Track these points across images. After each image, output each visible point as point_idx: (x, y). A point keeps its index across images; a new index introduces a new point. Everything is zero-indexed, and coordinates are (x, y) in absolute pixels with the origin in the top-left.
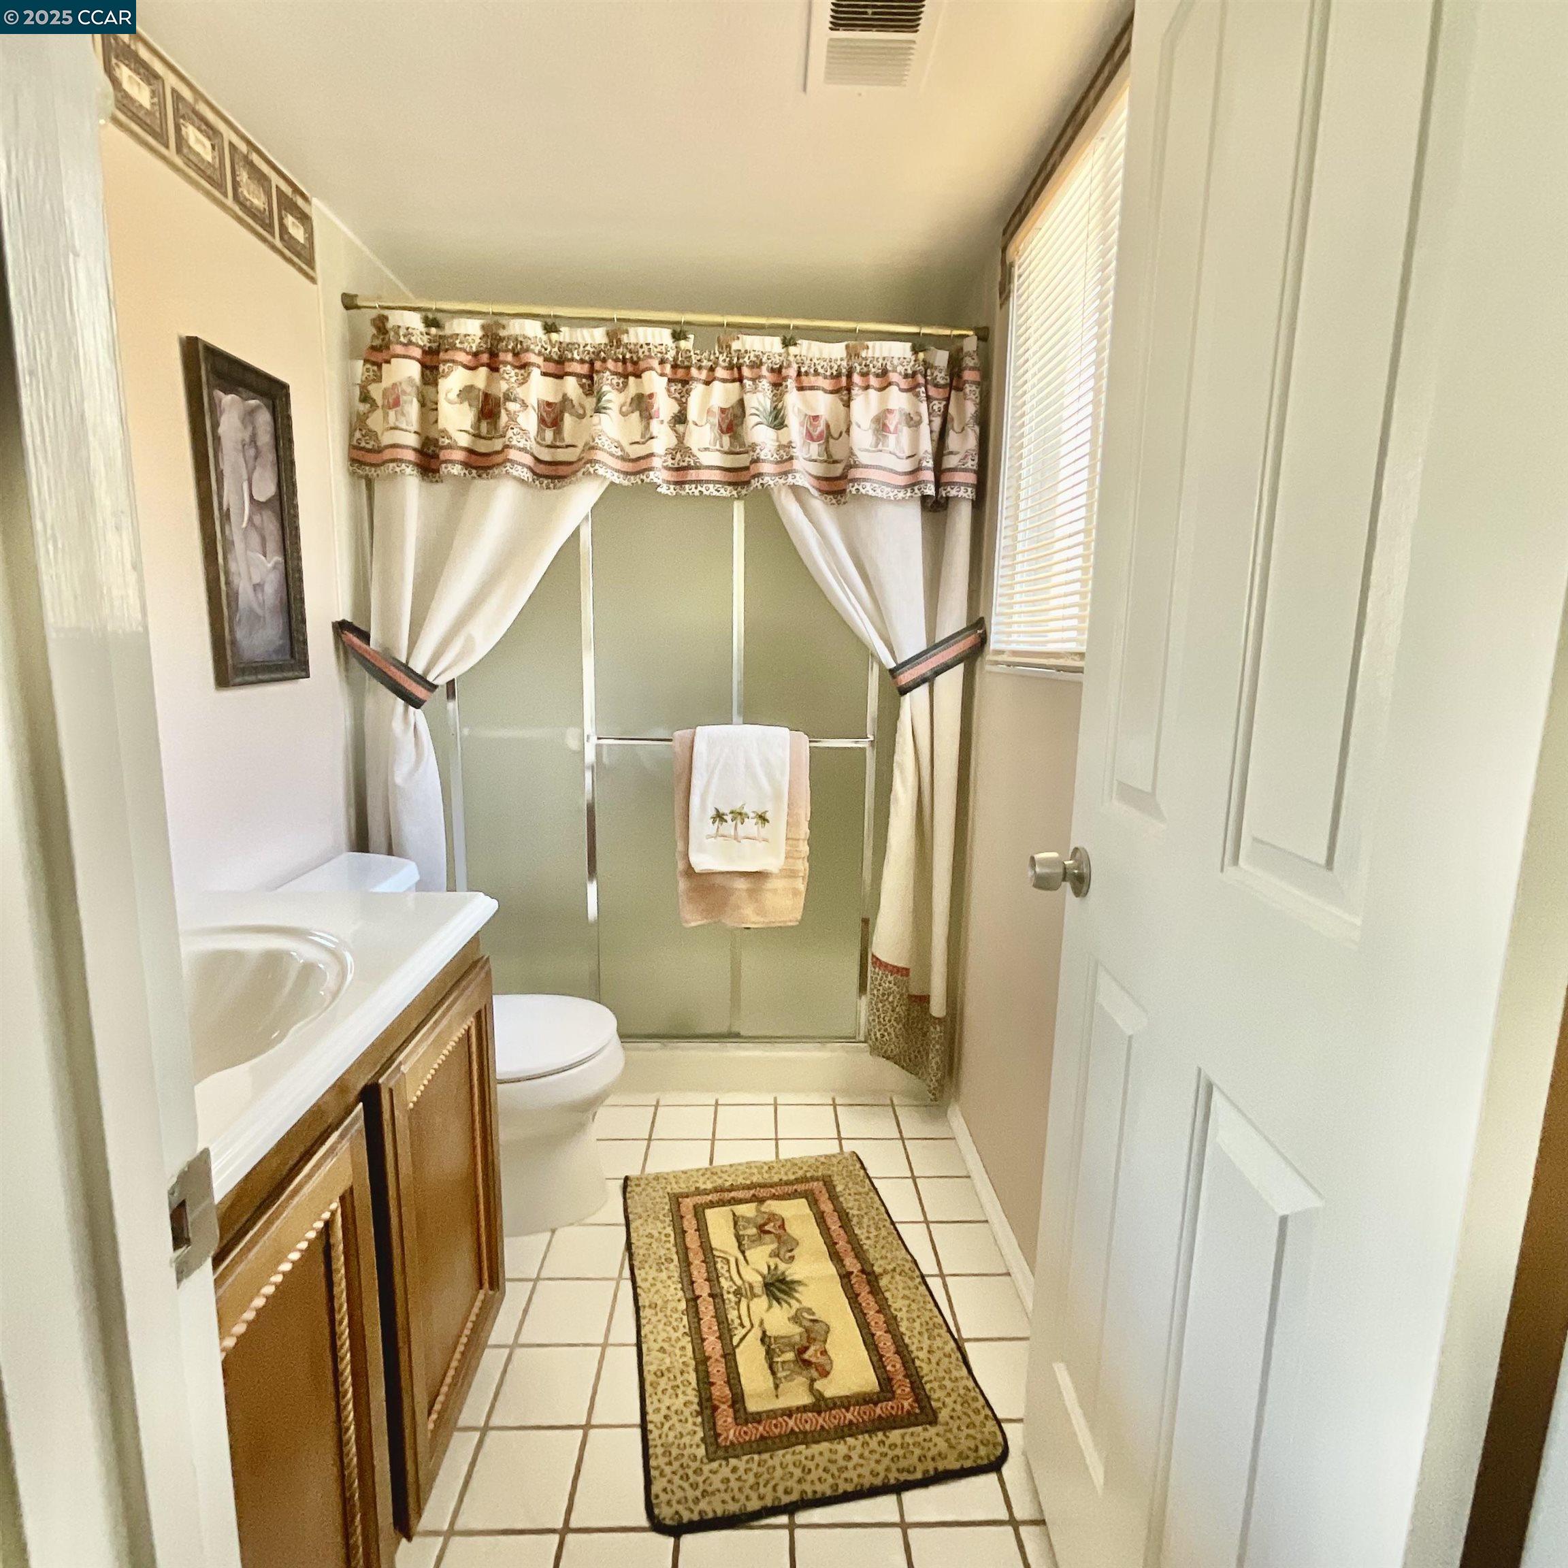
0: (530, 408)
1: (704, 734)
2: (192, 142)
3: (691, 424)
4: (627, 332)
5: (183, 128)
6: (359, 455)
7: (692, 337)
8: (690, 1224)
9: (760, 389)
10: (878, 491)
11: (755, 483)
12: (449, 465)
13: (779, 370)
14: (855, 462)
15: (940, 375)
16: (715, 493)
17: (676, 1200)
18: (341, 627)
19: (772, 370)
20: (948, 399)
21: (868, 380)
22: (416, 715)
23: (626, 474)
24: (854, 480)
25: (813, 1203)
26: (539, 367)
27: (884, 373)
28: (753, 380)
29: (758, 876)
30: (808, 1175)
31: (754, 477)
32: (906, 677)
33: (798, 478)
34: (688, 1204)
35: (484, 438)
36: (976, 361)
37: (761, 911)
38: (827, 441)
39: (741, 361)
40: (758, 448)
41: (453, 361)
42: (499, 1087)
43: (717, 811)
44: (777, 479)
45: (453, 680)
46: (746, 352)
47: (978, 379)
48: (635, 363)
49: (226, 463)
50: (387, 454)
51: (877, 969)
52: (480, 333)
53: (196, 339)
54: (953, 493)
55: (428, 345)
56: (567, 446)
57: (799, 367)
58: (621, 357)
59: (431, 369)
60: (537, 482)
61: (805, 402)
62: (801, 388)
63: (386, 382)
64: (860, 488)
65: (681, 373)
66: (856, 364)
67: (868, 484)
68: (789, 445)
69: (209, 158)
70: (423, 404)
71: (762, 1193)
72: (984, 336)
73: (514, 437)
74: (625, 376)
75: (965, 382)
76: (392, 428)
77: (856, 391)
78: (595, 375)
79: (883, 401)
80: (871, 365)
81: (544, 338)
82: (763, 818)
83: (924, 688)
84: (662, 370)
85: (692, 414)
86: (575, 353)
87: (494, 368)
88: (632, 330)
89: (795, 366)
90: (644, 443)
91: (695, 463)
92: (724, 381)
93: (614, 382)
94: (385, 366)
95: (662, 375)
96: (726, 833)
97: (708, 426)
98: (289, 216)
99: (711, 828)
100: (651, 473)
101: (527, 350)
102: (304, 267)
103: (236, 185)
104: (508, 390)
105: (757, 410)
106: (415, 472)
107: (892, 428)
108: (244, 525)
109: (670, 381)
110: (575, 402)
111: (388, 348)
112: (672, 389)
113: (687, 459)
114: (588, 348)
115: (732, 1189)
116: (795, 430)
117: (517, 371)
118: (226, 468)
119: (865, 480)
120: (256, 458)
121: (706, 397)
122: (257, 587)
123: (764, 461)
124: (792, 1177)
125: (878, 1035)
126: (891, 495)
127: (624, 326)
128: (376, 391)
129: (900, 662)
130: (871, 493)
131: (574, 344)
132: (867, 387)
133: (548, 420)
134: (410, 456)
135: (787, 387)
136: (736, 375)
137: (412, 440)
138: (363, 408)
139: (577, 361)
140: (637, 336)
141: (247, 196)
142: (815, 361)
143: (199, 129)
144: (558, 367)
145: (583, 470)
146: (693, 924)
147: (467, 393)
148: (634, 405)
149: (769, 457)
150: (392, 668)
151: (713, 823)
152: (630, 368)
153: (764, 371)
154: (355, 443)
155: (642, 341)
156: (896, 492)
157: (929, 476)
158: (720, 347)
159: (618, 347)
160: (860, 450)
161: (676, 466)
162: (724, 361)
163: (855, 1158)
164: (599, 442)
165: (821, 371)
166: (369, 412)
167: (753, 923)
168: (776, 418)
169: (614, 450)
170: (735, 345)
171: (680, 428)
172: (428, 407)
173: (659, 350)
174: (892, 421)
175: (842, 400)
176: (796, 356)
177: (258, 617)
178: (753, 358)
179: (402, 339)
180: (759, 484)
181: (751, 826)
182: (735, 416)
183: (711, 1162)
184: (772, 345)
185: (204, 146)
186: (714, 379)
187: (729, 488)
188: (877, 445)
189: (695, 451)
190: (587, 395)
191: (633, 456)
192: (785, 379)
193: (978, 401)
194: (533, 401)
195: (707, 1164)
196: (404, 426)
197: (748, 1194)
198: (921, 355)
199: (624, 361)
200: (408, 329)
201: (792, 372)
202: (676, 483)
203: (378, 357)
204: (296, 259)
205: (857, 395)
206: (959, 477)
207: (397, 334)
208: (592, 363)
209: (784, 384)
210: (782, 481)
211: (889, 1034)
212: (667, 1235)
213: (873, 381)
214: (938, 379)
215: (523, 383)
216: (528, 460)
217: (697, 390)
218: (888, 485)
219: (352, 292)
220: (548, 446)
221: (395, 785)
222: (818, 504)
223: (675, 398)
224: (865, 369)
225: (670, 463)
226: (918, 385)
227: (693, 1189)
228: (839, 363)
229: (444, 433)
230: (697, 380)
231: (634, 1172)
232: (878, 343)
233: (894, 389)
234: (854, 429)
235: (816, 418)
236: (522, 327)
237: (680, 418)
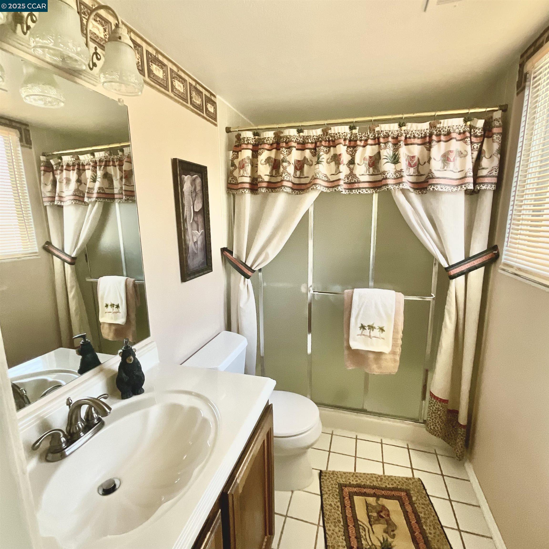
0: (292, 164)
1: (357, 291)
2: (177, 87)
3: (356, 164)
4: (331, 129)
5: (174, 82)
6: (231, 186)
7: (358, 128)
8: (347, 502)
9: (388, 147)
10: (444, 188)
11: (384, 188)
12: (262, 189)
13: (397, 138)
14: (432, 176)
15: (478, 131)
16: (366, 192)
17: (341, 487)
18: (223, 250)
19: (393, 138)
20: (482, 143)
21: (440, 138)
22: (248, 281)
23: (328, 187)
24: (431, 185)
25: (402, 505)
26: (295, 147)
27: (449, 133)
28: (385, 143)
29: (379, 354)
30: (399, 487)
31: (384, 185)
32: (453, 272)
33: (405, 185)
34: (346, 490)
35: (274, 176)
36: (500, 122)
37: (380, 367)
38: (418, 166)
39: (379, 135)
40: (386, 173)
41: (263, 149)
42: (275, 439)
43: (362, 325)
44: (395, 186)
45: (261, 269)
46: (382, 131)
47: (501, 131)
48: (333, 141)
49: (186, 201)
50: (240, 186)
51: (433, 399)
52: (273, 136)
53: (176, 159)
54: (484, 187)
55: (255, 143)
56: (305, 177)
57: (406, 135)
58: (328, 139)
59: (256, 153)
60: (293, 192)
61: (409, 151)
62: (406, 144)
63: (240, 159)
64: (435, 188)
65: (352, 144)
66: (434, 131)
67: (439, 186)
68: (401, 171)
69: (182, 91)
70: (252, 166)
71: (379, 492)
72: (504, 109)
73: (285, 177)
74: (329, 147)
75: (493, 134)
76: (241, 176)
77: (434, 143)
78: (317, 149)
79: (446, 147)
80: (442, 131)
81: (297, 135)
82: (382, 329)
83: (462, 277)
84: (345, 143)
85: (357, 160)
86: (309, 140)
87: (278, 149)
88: (332, 128)
89: (404, 135)
90: (336, 174)
91: (358, 181)
92: (371, 145)
93: (325, 150)
94: (239, 153)
95: (345, 145)
96: (365, 334)
97: (364, 164)
98: (209, 104)
99: (359, 331)
100: (339, 187)
101: (291, 141)
102: (213, 121)
103: (191, 98)
104: (284, 158)
105: (387, 156)
106: (249, 192)
107: (452, 159)
108: (191, 222)
109: (348, 147)
110: (309, 160)
111: (241, 146)
112: (349, 150)
113: (354, 179)
114: (315, 137)
115: (365, 487)
116: (403, 164)
117: (287, 150)
118: (186, 203)
119: (437, 184)
120: (196, 196)
121: (363, 153)
122: (195, 243)
123: (389, 178)
124: (391, 486)
125: (432, 427)
126: (450, 189)
127: (329, 126)
128: (236, 162)
129: (451, 264)
130: (440, 190)
131: (309, 136)
132: (439, 141)
133: (298, 168)
134: (247, 186)
135: (400, 145)
136: (377, 142)
137: (248, 180)
138: (232, 168)
139: (310, 143)
140: (334, 130)
141: (195, 101)
142: (414, 132)
143: (179, 81)
144: (302, 146)
145: (312, 187)
146: (350, 368)
147: (268, 160)
148: (332, 159)
149: (391, 176)
150: (240, 265)
151: (360, 329)
152: (331, 143)
153: (390, 139)
154: (229, 182)
155: (337, 132)
156: (452, 188)
157: (471, 180)
158: (370, 130)
159: (327, 135)
160: (435, 170)
161: (349, 182)
162: (372, 136)
163: (420, 482)
164: (318, 176)
165: (416, 136)
166: (234, 170)
167: (376, 372)
168: (395, 159)
169: (324, 178)
170: (377, 129)
171: (352, 166)
172: (254, 166)
173: (344, 135)
174: (452, 156)
175: (426, 148)
176: (404, 130)
177: (196, 254)
178: (385, 134)
179: (246, 142)
180: (386, 189)
181: (376, 332)
182: (376, 159)
183: (355, 470)
184: (394, 127)
185: (181, 87)
186: (367, 145)
187: (372, 190)
188: (444, 168)
189: (358, 176)
190: (313, 156)
191: (331, 180)
192: (400, 141)
193: (500, 142)
194: (292, 161)
195: (353, 471)
196: (246, 175)
197: (372, 491)
198: (469, 123)
199: (329, 141)
200: (247, 138)
201: (403, 138)
202: (348, 189)
203: (238, 149)
204: (210, 119)
205: (434, 145)
206: (486, 180)
207: (244, 140)
208: (316, 143)
209: (399, 144)
210: (397, 187)
211: (438, 428)
212: (338, 507)
213: (443, 138)
214: (477, 133)
215: (289, 155)
216: (290, 184)
217: (360, 150)
218: (449, 185)
219: (229, 126)
220: (298, 178)
221: (240, 308)
222: (413, 196)
223: (350, 154)
224: (439, 133)
225: (346, 181)
226: (467, 137)
227: (348, 483)
228: (425, 131)
229: (260, 176)
230: (359, 146)
231: (324, 469)
232: (446, 120)
233: (454, 141)
234: (432, 161)
235: (413, 157)
236: (289, 132)
237: (352, 162)
